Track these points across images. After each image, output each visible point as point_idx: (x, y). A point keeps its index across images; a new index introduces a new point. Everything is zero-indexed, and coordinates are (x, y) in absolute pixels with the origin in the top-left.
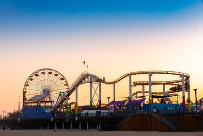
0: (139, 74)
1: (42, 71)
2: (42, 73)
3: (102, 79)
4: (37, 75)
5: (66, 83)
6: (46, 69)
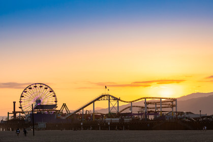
3: (118, 98)
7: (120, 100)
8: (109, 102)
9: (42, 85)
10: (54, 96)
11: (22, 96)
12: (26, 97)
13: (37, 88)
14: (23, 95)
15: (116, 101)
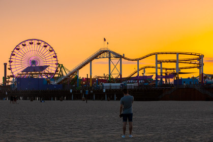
0: (166, 53)
1: (30, 41)
2: (30, 43)
3: (122, 55)
4: (24, 45)
5: (54, 55)
6: (35, 40)
7: (123, 57)
8: (110, 60)
9: (40, 42)
10: (55, 57)
11: (13, 55)
12: (18, 55)
13: (33, 45)
14: (14, 53)
15: (118, 60)
